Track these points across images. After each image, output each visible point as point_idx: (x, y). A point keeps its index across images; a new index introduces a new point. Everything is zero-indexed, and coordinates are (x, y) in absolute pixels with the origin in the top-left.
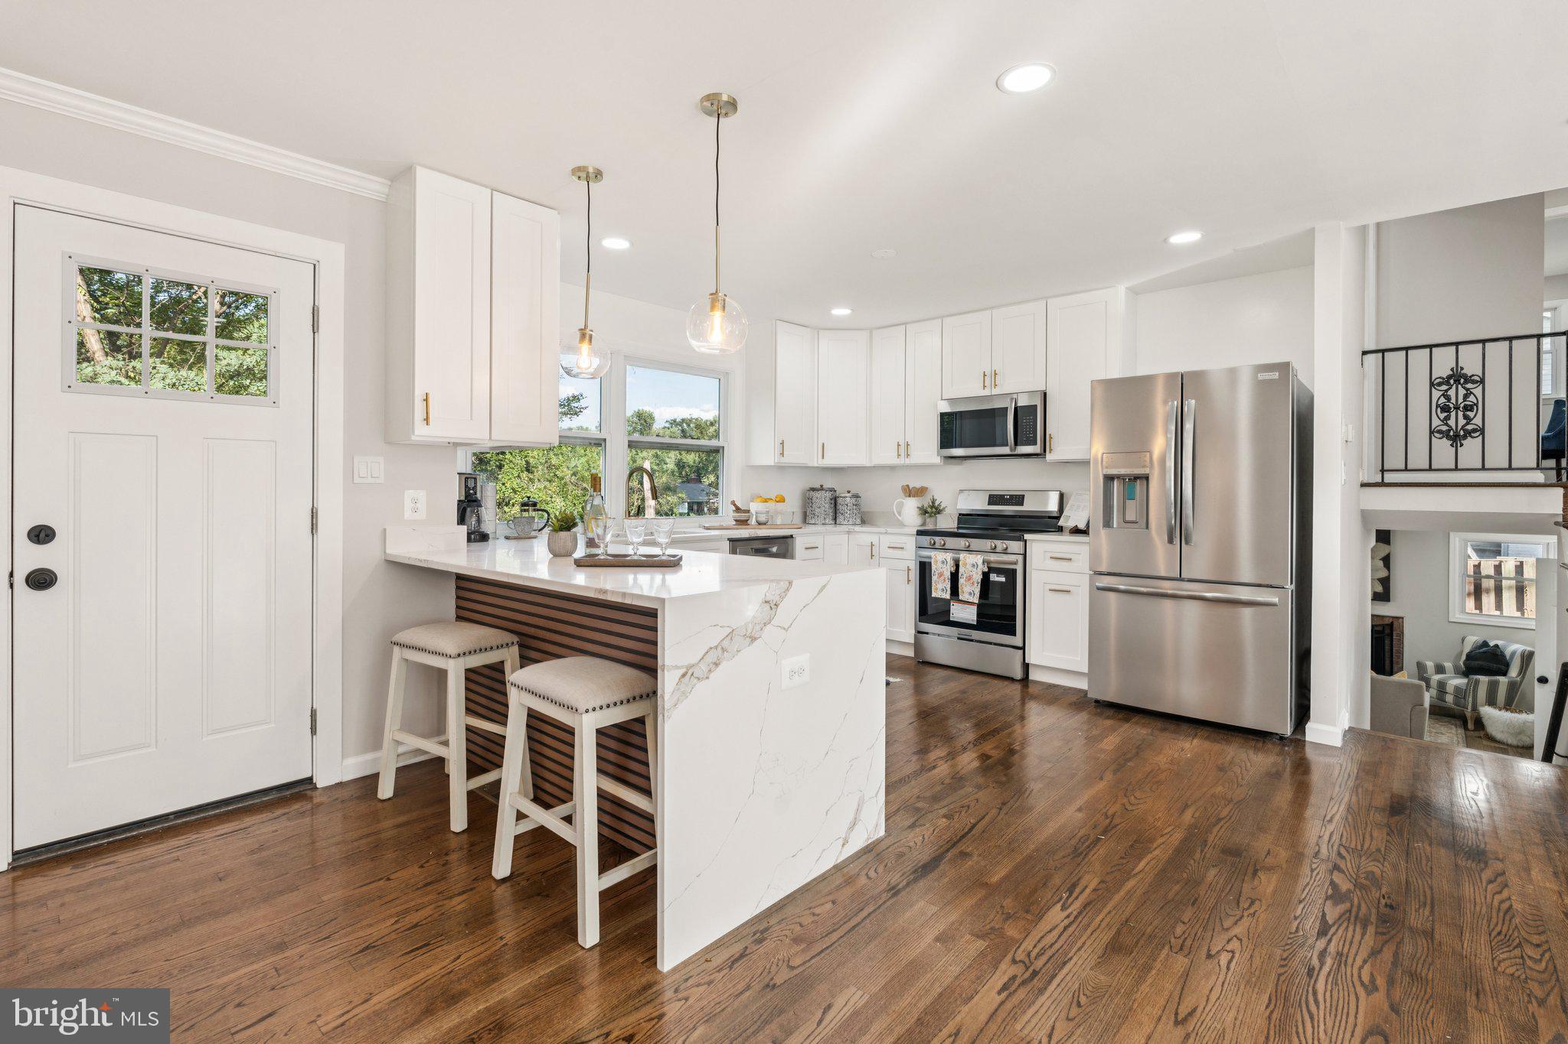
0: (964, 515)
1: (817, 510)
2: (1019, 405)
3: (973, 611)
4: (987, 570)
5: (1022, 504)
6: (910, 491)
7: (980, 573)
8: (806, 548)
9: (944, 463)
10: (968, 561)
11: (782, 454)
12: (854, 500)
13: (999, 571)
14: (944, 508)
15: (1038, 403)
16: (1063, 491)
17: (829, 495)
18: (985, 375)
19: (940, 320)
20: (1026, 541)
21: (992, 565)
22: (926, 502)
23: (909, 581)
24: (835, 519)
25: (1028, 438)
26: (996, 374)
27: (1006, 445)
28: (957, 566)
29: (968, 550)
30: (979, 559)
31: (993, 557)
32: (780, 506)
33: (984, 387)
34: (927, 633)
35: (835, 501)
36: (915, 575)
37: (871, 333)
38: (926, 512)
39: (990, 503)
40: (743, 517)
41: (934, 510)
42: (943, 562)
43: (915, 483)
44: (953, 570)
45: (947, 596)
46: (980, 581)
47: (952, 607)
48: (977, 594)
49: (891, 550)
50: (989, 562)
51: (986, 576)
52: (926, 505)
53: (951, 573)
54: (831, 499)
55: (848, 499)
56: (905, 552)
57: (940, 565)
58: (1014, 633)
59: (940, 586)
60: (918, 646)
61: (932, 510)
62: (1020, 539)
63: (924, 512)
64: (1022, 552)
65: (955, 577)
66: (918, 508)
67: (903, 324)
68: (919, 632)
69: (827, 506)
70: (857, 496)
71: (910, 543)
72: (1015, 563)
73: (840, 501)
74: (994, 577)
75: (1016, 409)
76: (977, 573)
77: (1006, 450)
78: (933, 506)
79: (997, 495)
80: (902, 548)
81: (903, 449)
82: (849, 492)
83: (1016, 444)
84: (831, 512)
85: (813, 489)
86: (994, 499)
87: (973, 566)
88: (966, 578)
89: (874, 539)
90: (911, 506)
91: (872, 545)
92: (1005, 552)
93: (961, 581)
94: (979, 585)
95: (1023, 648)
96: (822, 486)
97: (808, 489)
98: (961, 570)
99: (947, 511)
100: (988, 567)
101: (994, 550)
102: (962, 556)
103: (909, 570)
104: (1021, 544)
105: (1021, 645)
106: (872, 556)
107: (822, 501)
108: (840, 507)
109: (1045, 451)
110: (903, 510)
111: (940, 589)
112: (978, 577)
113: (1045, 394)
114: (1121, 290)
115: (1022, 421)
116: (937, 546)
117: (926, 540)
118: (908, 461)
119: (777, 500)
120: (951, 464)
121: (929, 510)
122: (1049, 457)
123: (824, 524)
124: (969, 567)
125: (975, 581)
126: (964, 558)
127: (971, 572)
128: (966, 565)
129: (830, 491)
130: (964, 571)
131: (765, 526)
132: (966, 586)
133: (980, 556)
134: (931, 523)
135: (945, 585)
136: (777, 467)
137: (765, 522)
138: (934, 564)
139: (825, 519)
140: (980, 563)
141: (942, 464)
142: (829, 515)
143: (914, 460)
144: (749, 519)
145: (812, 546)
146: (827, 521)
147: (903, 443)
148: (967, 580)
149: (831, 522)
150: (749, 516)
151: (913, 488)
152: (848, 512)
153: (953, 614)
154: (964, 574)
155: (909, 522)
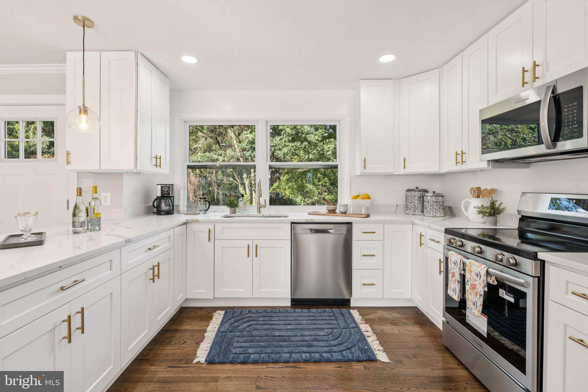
3: (483, 322)
4: (492, 283)
7: (484, 285)
8: (363, 233)
10: (473, 268)
11: (365, 167)
13: (511, 290)
14: (504, 210)
15: (584, 83)
17: (419, 194)
18: (524, 72)
19: (487, 34)
23: (440, 272)
24: (422, 211)
25: (571, 130)
26: (536, 66)
27: (542, 143)
29: (480, 257)
30: (483, 268)
33: (524, 84)
36: (443, 268)
37: (442, 69)
38: (485, 212)
39: (550, 207)
40: (331, 207)
42: (455, 263)
43: (486, 186)
44: (461, 273)
46: (484, 293)
50: (495, 275)
51: (492, 289)
52: (485, 206)
53: (460, 275)
54: (420, 197)
55: (429, 198)
56: (440, 246)
57: (453, 265)
59: (453, 286)
61: (492, 211)
63: (483, 211)
65: (463, 280)
67: (460, 52)
69: (416, 202)
70: (440, 196)
71: (443, 238)
72: (526, 286)
74: (502, 293)
76: (480, 284)
78: (493, 207)
80: (438, 242)
81: (461, 156)
82: (433, 192)
83: (555, 139)
84: (420, 207)
85: (410, 190)
86: (555, 203)
87: (477, 275)
88: (471, 285)
89: (423, 231)
91: (421, 235)
93: (468, 288)
96: (417, 188)
98: (468, 276)
99: (508, 211)
100: (495, 281)
102: (469, 261)
103: (440, 262)
106: (421, 244)
108: (425, 203)
110: (468, 208)
111: (454, 290)
118: (463, 167)
121: (488, 210)
123: (413, 214)
124: (473, 274)
125: (478, 291)
126: (470, 264)
127: (475, 280)
128: (471, 271)
129: (420, 191)
130: (470, 278)
131: (344, 214)
132: (470, 294)
133: (484, 266)
134: (488, 224)
135: (455, 286)
136: (362, 175)
137: (344, 212)
138: (450, 263)
139: (415, 211)
140: (483, 273)
141: (490, 168)
142: (418, 208)
143: (468, 166)
144: (336, 210)
145: (371, 232)
146: (416, 213)
147: (459, 152)
148: (472, 288)
149: (420, 213)
150: (336, 208)
151: (484, 190)
152: (430, 207)
153: (468, 317)
154: (469, 280)
155: (471, 220)
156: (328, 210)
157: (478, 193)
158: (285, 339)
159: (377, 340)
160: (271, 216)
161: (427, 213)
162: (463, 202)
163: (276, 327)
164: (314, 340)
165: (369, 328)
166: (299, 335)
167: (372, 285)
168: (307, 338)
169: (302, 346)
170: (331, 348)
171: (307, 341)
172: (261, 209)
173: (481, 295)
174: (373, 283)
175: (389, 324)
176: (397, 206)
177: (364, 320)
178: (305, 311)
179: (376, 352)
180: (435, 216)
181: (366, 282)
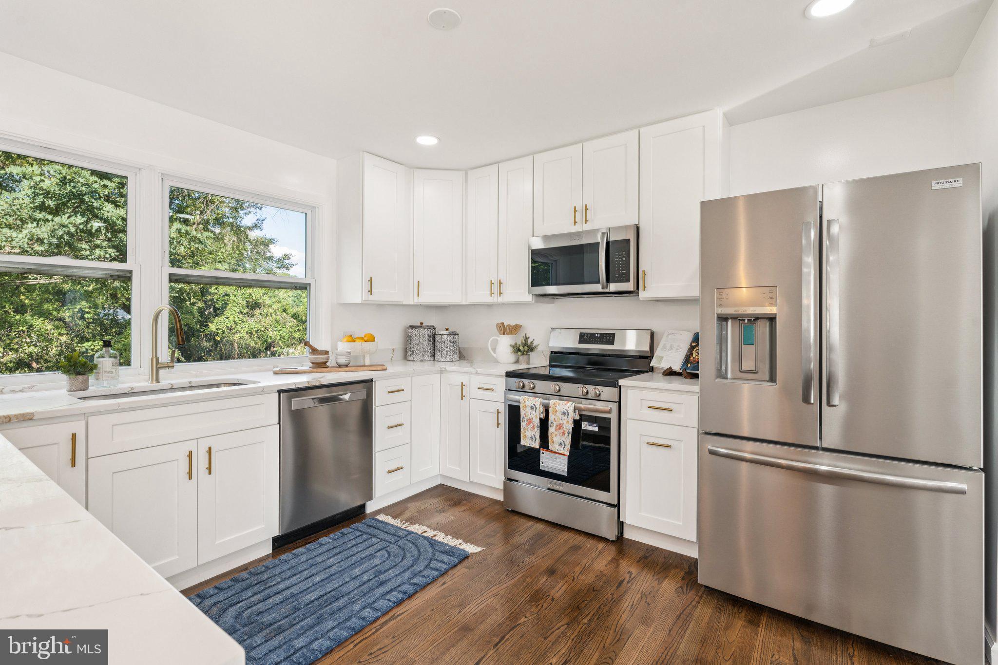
0: (555, 353)
1: (416, 348)
2: (611, 239)
3: (562, 461)
4: (578, 418)
5: (612, 343)
6: (505, 329)
7: (571, 422)
8: (390, 392)
9: (536, 302)
10: (558, 408)
11: (370, 292)
12: (451, 337)
13: (592, 420)
14: (536, 346)
15: (632, 238)
16: (653, 330)
17: (427, 332)
18: (575, 211)
19: (532, 157)
20: (620, 387)
21: (584, 413)
22: (519, 340)
23: (498, 424)
24: (434, 356)
25: (621, 275)
26: (587, 209)
27: (598, 282)
28: (547, 411)
29: (559, 395)
30: (570, 406)
31: (585, 405)
32: (369, 346)
33: (575, 222)
34: (517, 481)
35: (433, 338)
36: (504, 419)
37: (466, 174)
38: (519, 350)
39: (580, 342)
40: (320, 358)
41: (526, 348)
42: (532, 408)
43: (509, 321)
44: (542, 416)
45: (536, 445)
46: (571, 430)
47: (541, 455)
48: (568, 445)
49: (481, 392)
50: (580, 410)
51: (577, 424)
52: (519, 343)
53: (541, 419)
54: (430, 337)
55: (445, 337)
56: (494, 394)
57: (529, 410)
58: (607, 489)
59: (529, 434)
60: (507, 491)
61: (525, 348)
62: (614, 384)
63: (516, 349)
64: (617, 399)
65: (544, 424)
66: (511, 346)
67: (495, 163)
68: (509, 479)
69: (425, 343)
70: (454, 334)
71: (501, 384)
72: (609, 412)
73: (438, 338)
74: (586, 426)
75: (608, 243)
76: (568, 422)
77: (597, 288)
78: (525, 344)
79: (588, 333)
80: (492, 390)
81: (497, 287)
82: (447, 329)
83: (608, 280)
84: (429, 349)
85: (412, 327)
86: (585, 337)
87: (564, 413)
88: (557, 426)
89: (465, 379)
90: (505, 343)
91: (463, 385)
92: (598, 398)
93: (551, 430)
94: (570, 435)
95: (618, 506)
96: (422, 324)
97: (408, 326)
98: (551, 417)
99: (539, 348)
100: (580, 415)
101: (585, 397)
102: (552, 402)
103: (498, 412)
104: (616, 390)
105: (616, 503)
106: (463, 397)
107: (421, 338)
108: (437, 344)
109: (638, 288)
110: (497, 347)
111: (529, 438)
112: (569, 426)
113: (638, 228)
114: (719, 112)
115: (615, 256)
116: (526, 389)
117: (515, 382)
118: (501, 300)
119: (366, 339)
120: (542, 302)
121: (521, 348)
122: (643, 294)
123: (422, 361)
124: (559, 415)
125: (566, 430)
126: (554, 404)
127: (562, 419)
128: (556, 411)
129: (430, 329)
130: (554, 419)
131: (346, 368)
132: (556, 435)
133: (571, 403)
134: (523, 364)
135: (534, 433)
136: (364, 305)
137: (346, 364)
138: (523, 409)
139: (423, 356)
140: (571, 410)
141: (534, 302)
142: (427, 352)
143: (507, 298)
144: (327, 362)
145: (396, 389)
146: (425, 358)
147: (495, 281)
148: (557, 428)
149: (430, 359)
150: (328, 359)
151: (508, 325)
152: (446, 349)
153: (543, 463)
154: (554, 421)
155: (500, 362)
156: (313, 363)
157: (504, 330)
158: (335, 596)
159: (447, 535)
160: (193, 385)
161: (442, 357)
162: (490, 341)
163: (294, 590)
164: (377, 574)
165: (425, 528)
166: (348, 579)
167: (398, 469)
168: (365, 577)
169: (372, 589)
170: (412, 569)
171: (369, 580)
172: (161, 372)
173: (569, 433)
174: (399, 466)
175: (436, 514)
176: (393, 350)
177: (404, 522)
178: (313, 547)
179: (461, 547)
180: (452, 361)
181: (391, 469)
